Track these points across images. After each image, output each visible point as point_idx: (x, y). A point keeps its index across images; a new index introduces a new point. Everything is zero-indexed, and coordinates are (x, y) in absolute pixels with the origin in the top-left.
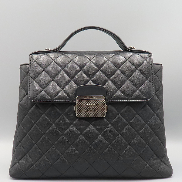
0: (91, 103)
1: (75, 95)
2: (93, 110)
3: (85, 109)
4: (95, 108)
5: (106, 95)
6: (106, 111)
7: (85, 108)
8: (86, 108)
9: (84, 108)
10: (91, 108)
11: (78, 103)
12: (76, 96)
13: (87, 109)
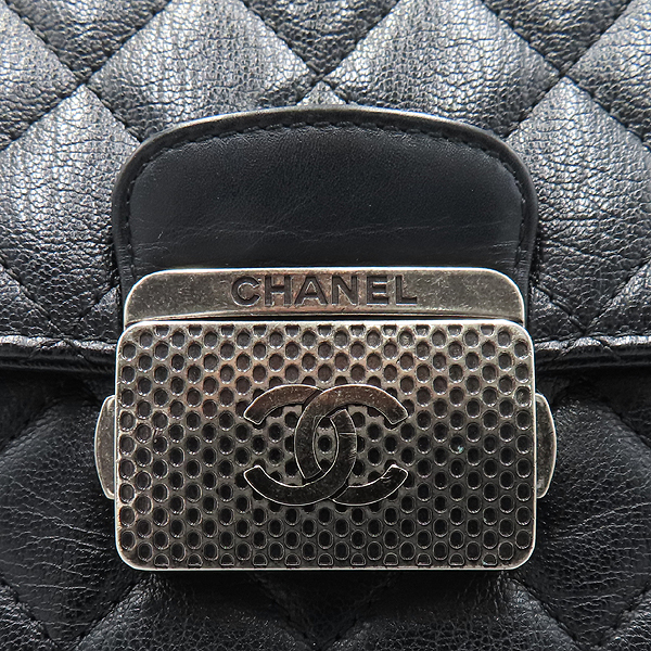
0: (325, 371)
1: (113, 262)
2: (359, 469)
3: (242, 456)
4: (391, 443)
5: (535, 268)
6: (540, 488)
7: (242, 431)
8: (259, 443)
9: (226, 443)
10: (325, 443)
11: (145, 360)
12: (125, 269)
13: (275, 455)
